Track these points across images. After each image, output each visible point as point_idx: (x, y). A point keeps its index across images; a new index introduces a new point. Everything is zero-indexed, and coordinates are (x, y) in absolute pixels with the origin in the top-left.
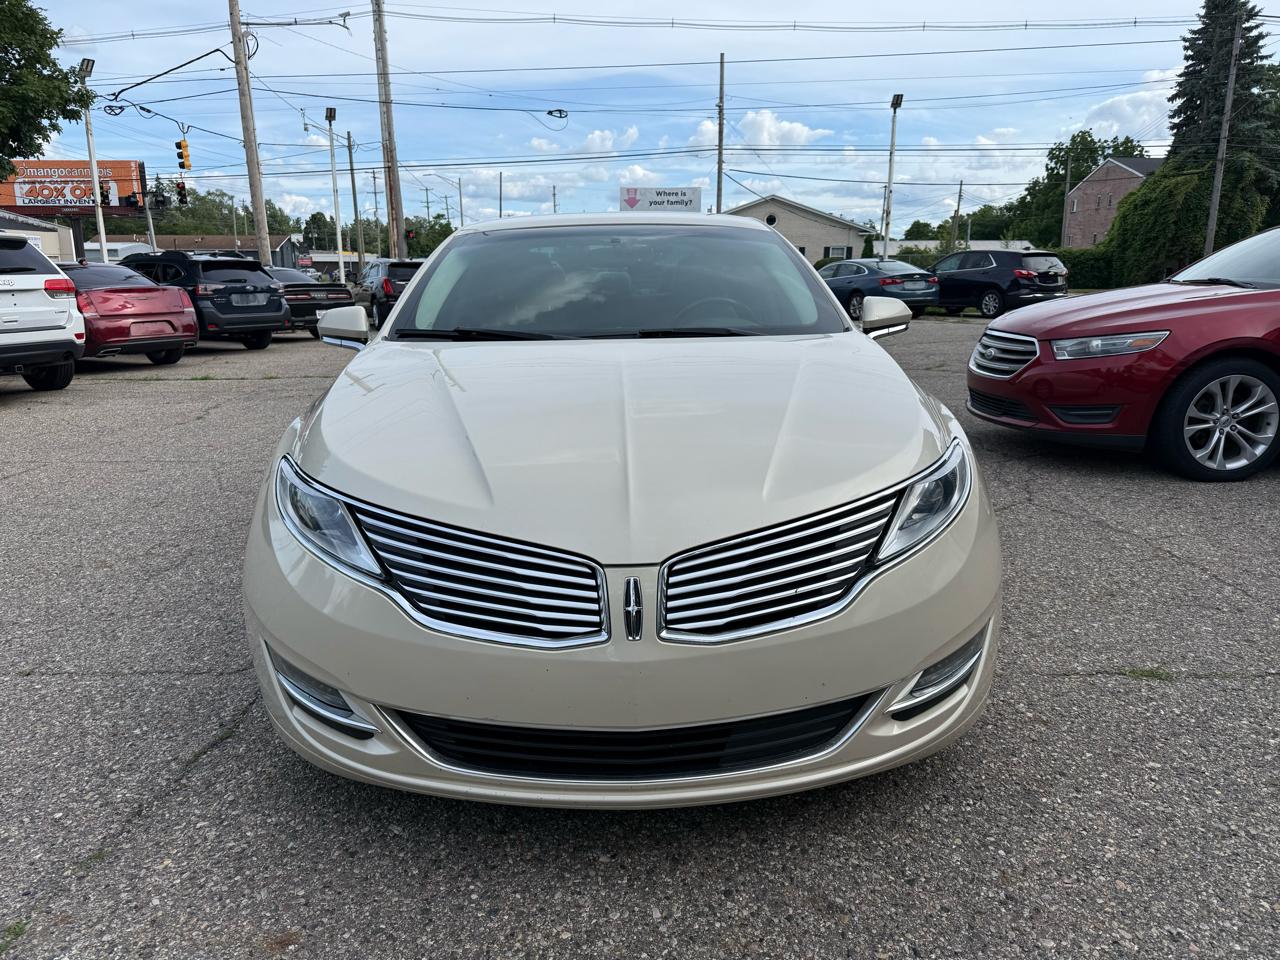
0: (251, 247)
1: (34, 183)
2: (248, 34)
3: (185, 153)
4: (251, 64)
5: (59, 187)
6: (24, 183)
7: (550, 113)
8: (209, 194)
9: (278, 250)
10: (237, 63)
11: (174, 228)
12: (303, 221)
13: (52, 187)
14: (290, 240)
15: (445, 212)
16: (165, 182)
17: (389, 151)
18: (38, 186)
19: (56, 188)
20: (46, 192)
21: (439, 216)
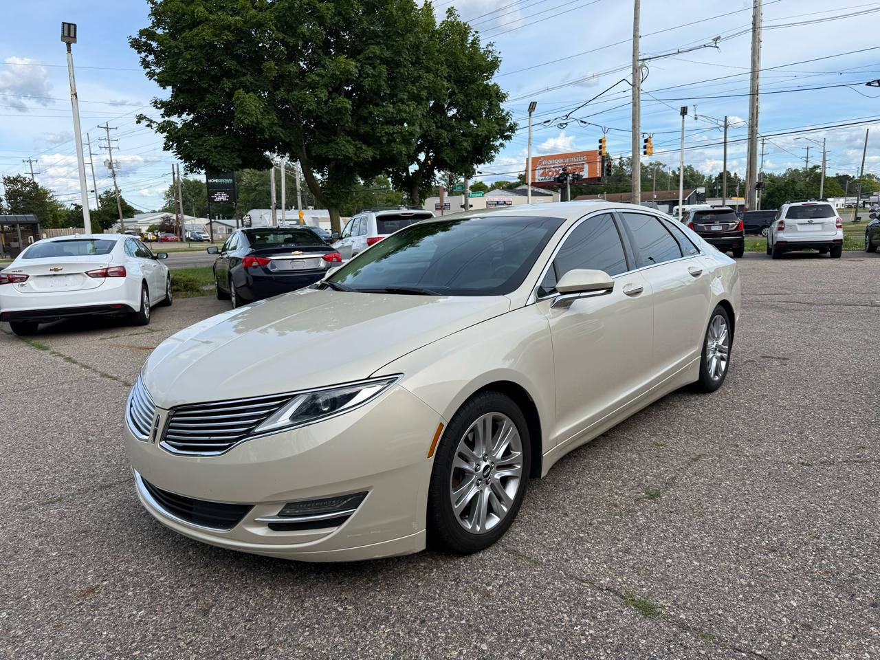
0: (668, 198)
1: (545, 168)
2: (642, 66)
3: (603, 146)
4: (642, 86)
5: (557, 169)
6: (541, 169)
7: (869, 84)
8: (651, 164)
9: (686, 199)
10: (634, 86)
11: (627, 188)
12: (713, 177)
13: (554, 170)
14: (695, 192)
15: (821, 164)
16: (624, 160)
17: (753, 126)
18: (547, 170)
19: (556, 171)
20: (550, 173)
21: (816, 167)
